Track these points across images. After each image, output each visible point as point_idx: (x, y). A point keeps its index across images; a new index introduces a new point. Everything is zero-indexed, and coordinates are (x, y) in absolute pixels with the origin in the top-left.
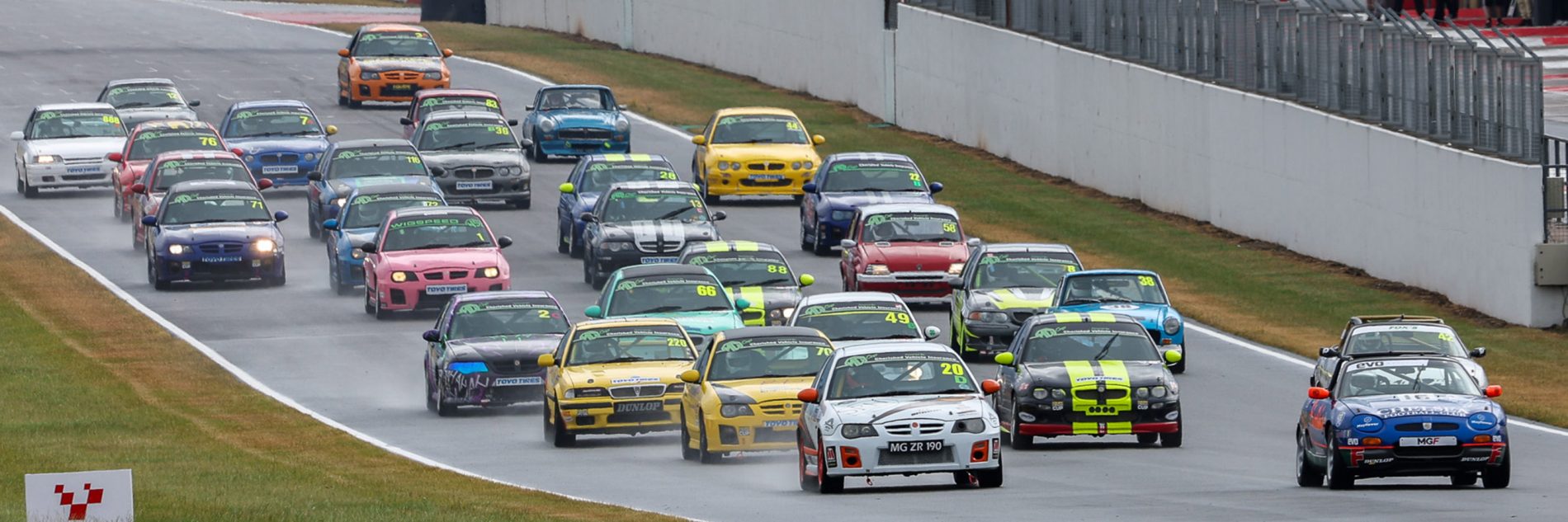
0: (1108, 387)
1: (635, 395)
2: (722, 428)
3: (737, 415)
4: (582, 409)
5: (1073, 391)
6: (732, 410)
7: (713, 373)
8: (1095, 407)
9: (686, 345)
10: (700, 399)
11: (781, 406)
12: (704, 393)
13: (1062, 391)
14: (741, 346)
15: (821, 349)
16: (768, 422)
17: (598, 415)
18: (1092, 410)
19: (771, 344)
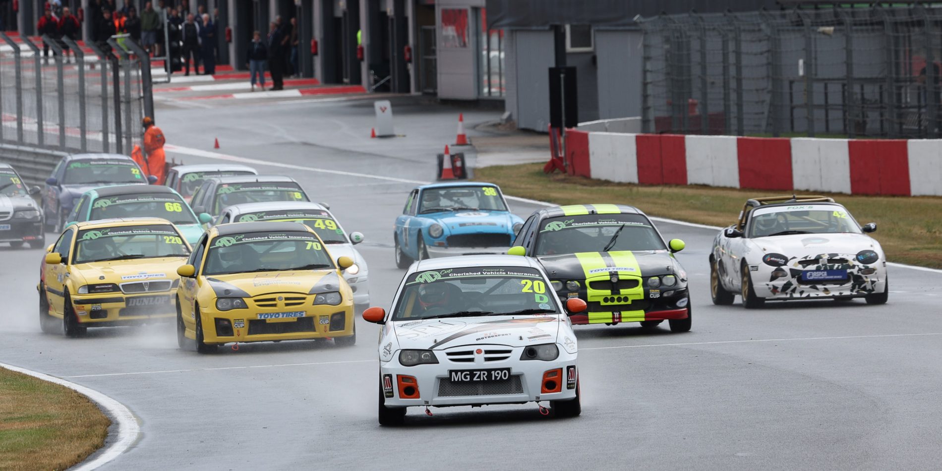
0: (621, 277)
1: (145, 290)
2: (218, 321)
3: (233, 308)
4: (96, 303)
5: (587, 282)
6: (228, 304)
7: (208, 267)
8: (609, 297)
9: (181, 243)
10: (196, 292)
11: (274, 299)
12: (200, 287)
13: (576, 282)
14: (233, 241)
15: (310, 244)
16: (261, 315)
17: (111, 309)
18: (606, 300)
19: (263, 239)
